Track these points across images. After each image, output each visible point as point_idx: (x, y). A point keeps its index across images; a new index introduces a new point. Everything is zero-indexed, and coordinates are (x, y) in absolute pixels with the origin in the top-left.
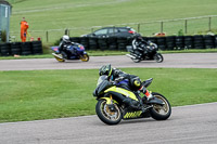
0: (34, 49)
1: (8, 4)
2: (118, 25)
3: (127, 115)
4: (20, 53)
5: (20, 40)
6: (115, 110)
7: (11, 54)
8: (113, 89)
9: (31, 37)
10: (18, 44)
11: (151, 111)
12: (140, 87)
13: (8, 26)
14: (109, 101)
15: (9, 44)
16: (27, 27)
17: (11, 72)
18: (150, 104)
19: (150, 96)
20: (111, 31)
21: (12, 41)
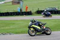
0: (29, 13)
1: (22, 1)
2: (53, 7)
3: (37, 33)
4: (25, 15)
5: (25, 11)
6: (33, 32)
7: (23, 15)
8: (33, 26)
9: (28, 10)
10: (25, 12)
11: (45, 32)
12: (42, 25)
13: (22, 7)
14: (32, 29)
15: (23, 12)
16: (27, 7)
17: (23, 20)
18: (45, 30)
19: (45, 28)
20: (51, 9)
21: (23, 11)
